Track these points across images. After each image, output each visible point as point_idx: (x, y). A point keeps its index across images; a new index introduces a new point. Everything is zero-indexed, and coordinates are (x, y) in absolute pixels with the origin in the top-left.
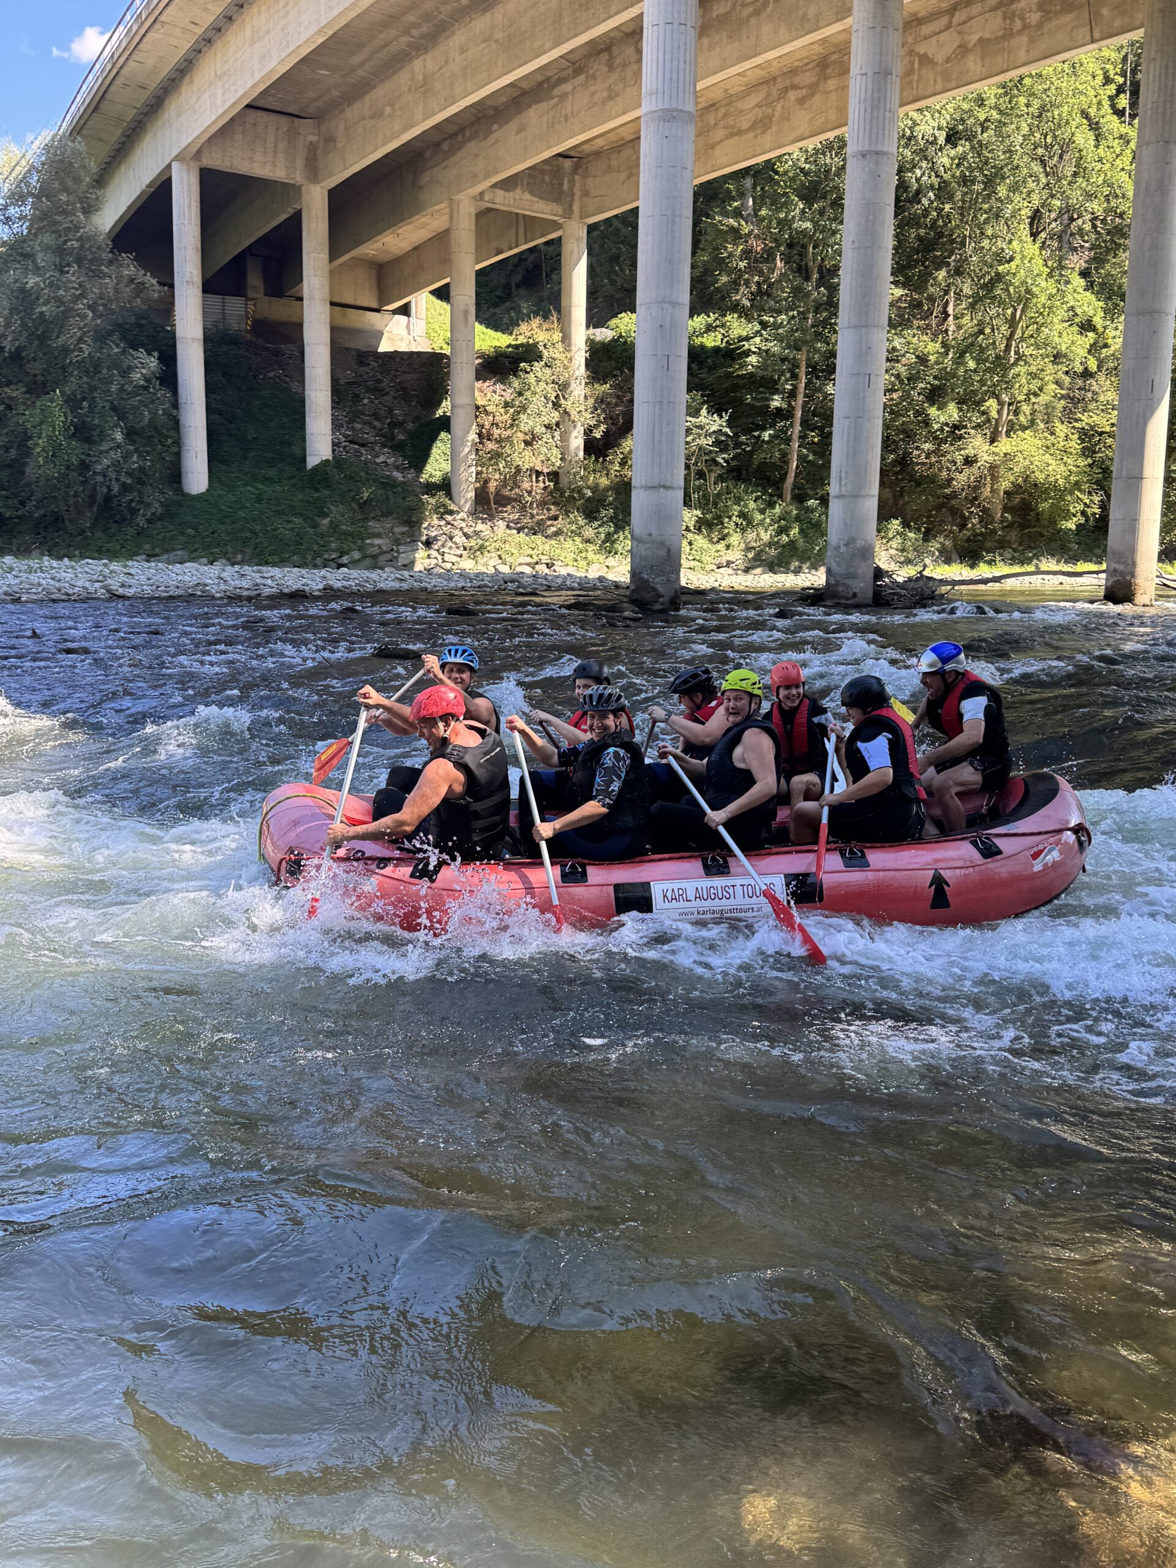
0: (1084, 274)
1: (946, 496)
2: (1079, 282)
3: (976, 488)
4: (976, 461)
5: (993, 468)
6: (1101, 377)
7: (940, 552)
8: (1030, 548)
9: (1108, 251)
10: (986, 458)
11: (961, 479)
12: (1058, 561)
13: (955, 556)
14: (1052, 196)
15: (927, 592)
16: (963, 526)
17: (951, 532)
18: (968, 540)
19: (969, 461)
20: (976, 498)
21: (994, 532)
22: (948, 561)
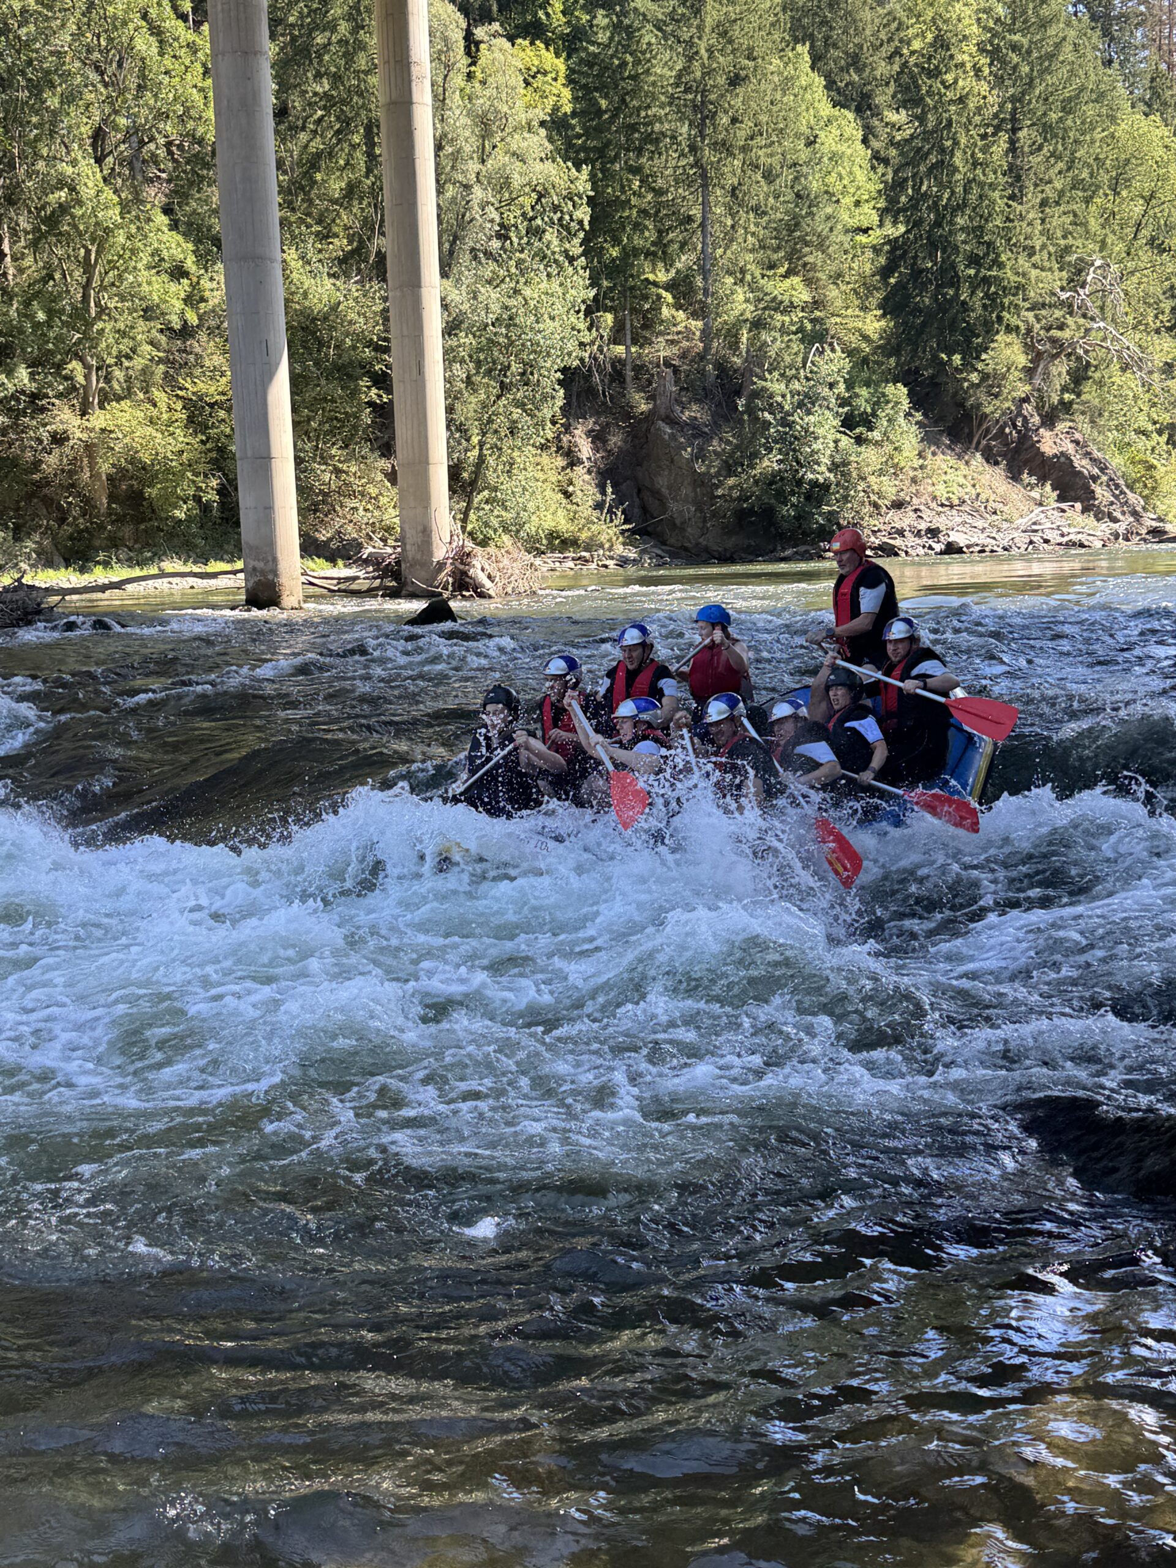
0: (167, 210)
1: (34, 483)
2: (161, 220)
3: (71, 473)
4: (68, 439)
5: (89, 448)
6: (203, 336)
7: (38, 554)
8: (147, 545)
9: (191, 184)
10: (78, 435)
11: (52, 461)
12: (185, 562)
13: (57, 559)
14: (116, 112)
15: (32, 606)
16: (62, 520)
17: (48, 528)
18: (71, 538)
19: (59, 439)
20: (73, 486)
21: (101, 527)
22: (50, 564)
